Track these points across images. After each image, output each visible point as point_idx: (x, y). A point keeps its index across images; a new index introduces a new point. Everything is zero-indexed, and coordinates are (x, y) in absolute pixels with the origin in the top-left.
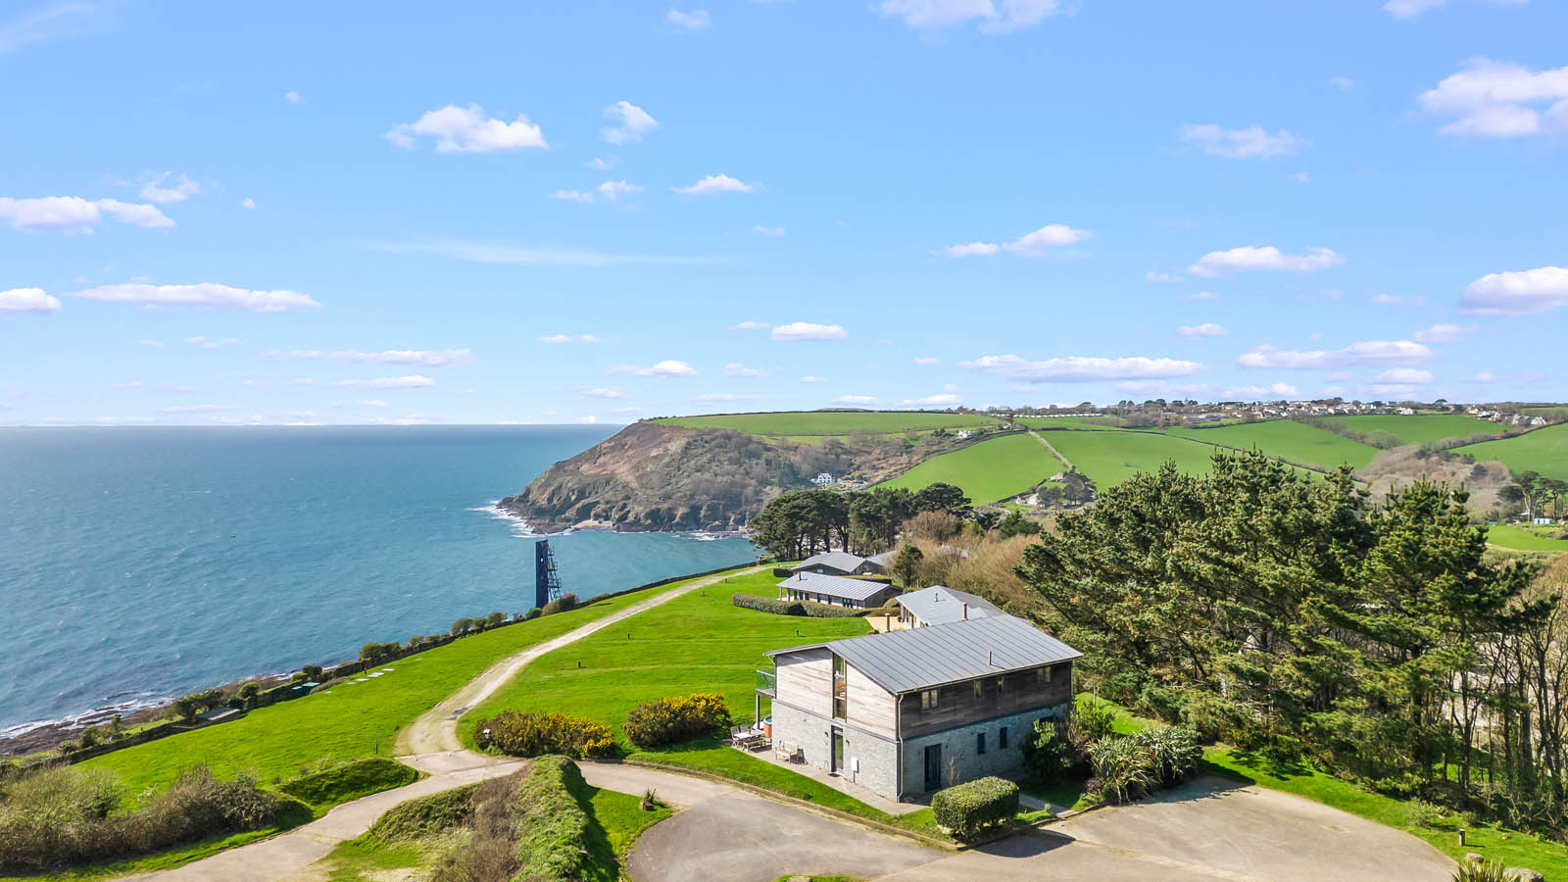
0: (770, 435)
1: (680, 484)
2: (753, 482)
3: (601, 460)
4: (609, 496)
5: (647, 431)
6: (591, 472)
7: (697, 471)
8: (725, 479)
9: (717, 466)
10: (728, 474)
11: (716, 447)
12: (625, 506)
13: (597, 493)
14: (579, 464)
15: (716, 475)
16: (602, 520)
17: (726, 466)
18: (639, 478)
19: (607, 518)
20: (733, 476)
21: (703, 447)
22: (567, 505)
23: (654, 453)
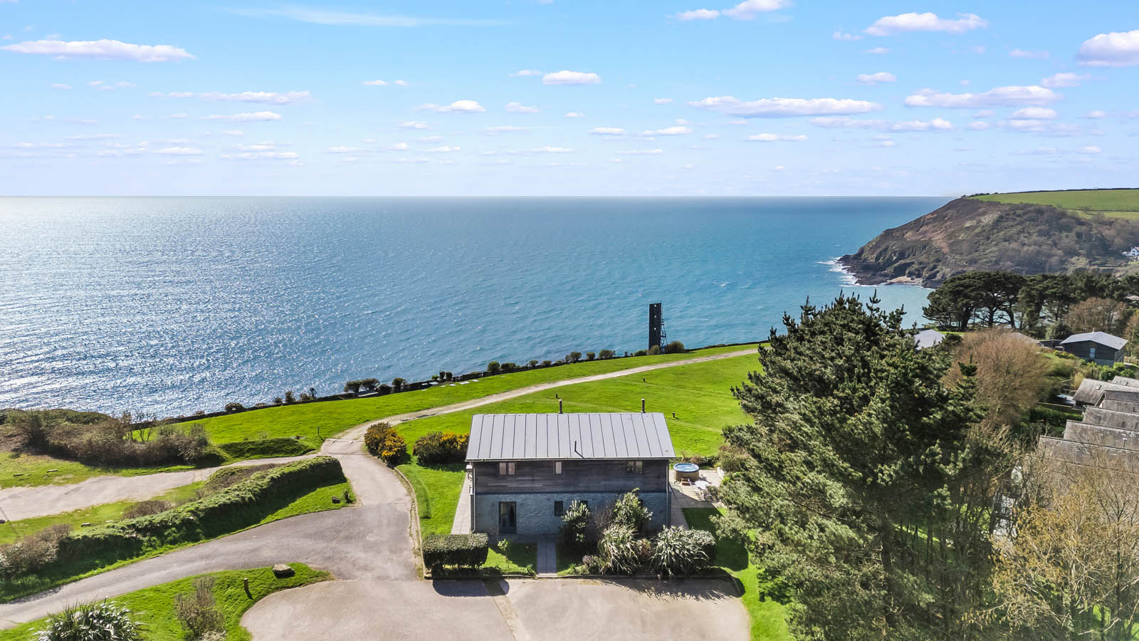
0: (1086, 210)
1: (987, 252)
2: (1060, 252)
3: (924, 228)
4: (923, 258)
5: (966, 206)
6: (913, 238)
7: (1005, 240)
8: (1031, 248)
9: (1025, 237)
10: (1035, 244)
11: (1027, 220)
12: (935, 267)
13: (914, 255)
14: (905, 231)
15: (1024, 245)
16: (914, 277)
17: (1035, 237)
18: (950, 245)
19: (919, 276)
20: (1040, 246)
21: (1015, 219)
22: (889, 263)
23: (967, 225)
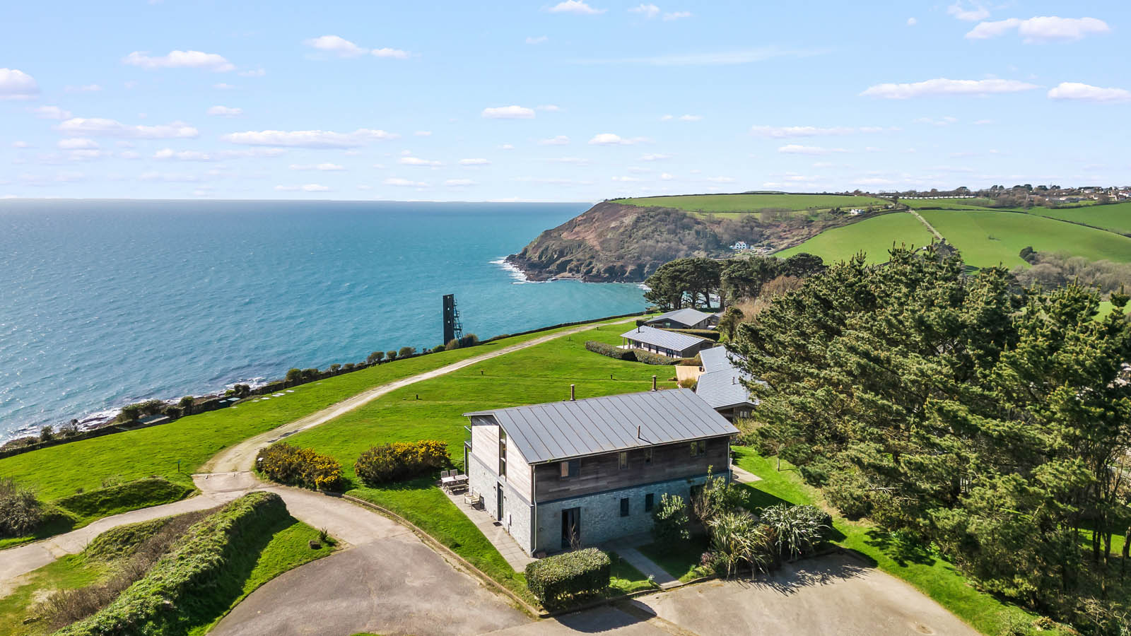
0: (700, 211)
1: (631, 248)
2: (685, 247)
3: (577, 229)
4: (580, 256)
5: (610, 208)
6: (569, 238)
7: (644, 239)
8: (664, 245)
9: (658, 235)
10: (666, 241)
11: (658, 221)
12: (590, 263)
13: (572, 253)
14: (561, 232)
15: (658, 242)
16: (574, 273)
17: (665, 235)
18: (602, 243)
19: (578, 272)
20: (670, 242)
21: (649, 220)
22: (551, 261)
23: (613, 225)
